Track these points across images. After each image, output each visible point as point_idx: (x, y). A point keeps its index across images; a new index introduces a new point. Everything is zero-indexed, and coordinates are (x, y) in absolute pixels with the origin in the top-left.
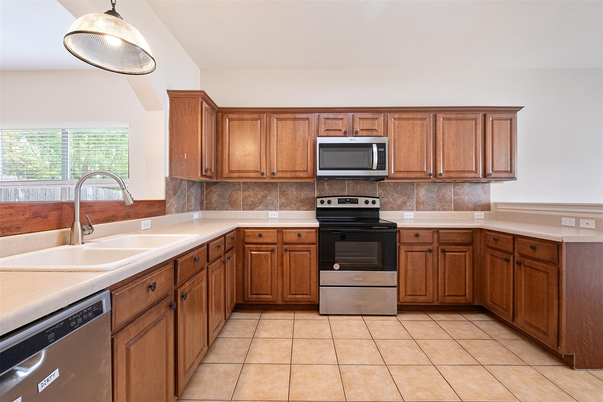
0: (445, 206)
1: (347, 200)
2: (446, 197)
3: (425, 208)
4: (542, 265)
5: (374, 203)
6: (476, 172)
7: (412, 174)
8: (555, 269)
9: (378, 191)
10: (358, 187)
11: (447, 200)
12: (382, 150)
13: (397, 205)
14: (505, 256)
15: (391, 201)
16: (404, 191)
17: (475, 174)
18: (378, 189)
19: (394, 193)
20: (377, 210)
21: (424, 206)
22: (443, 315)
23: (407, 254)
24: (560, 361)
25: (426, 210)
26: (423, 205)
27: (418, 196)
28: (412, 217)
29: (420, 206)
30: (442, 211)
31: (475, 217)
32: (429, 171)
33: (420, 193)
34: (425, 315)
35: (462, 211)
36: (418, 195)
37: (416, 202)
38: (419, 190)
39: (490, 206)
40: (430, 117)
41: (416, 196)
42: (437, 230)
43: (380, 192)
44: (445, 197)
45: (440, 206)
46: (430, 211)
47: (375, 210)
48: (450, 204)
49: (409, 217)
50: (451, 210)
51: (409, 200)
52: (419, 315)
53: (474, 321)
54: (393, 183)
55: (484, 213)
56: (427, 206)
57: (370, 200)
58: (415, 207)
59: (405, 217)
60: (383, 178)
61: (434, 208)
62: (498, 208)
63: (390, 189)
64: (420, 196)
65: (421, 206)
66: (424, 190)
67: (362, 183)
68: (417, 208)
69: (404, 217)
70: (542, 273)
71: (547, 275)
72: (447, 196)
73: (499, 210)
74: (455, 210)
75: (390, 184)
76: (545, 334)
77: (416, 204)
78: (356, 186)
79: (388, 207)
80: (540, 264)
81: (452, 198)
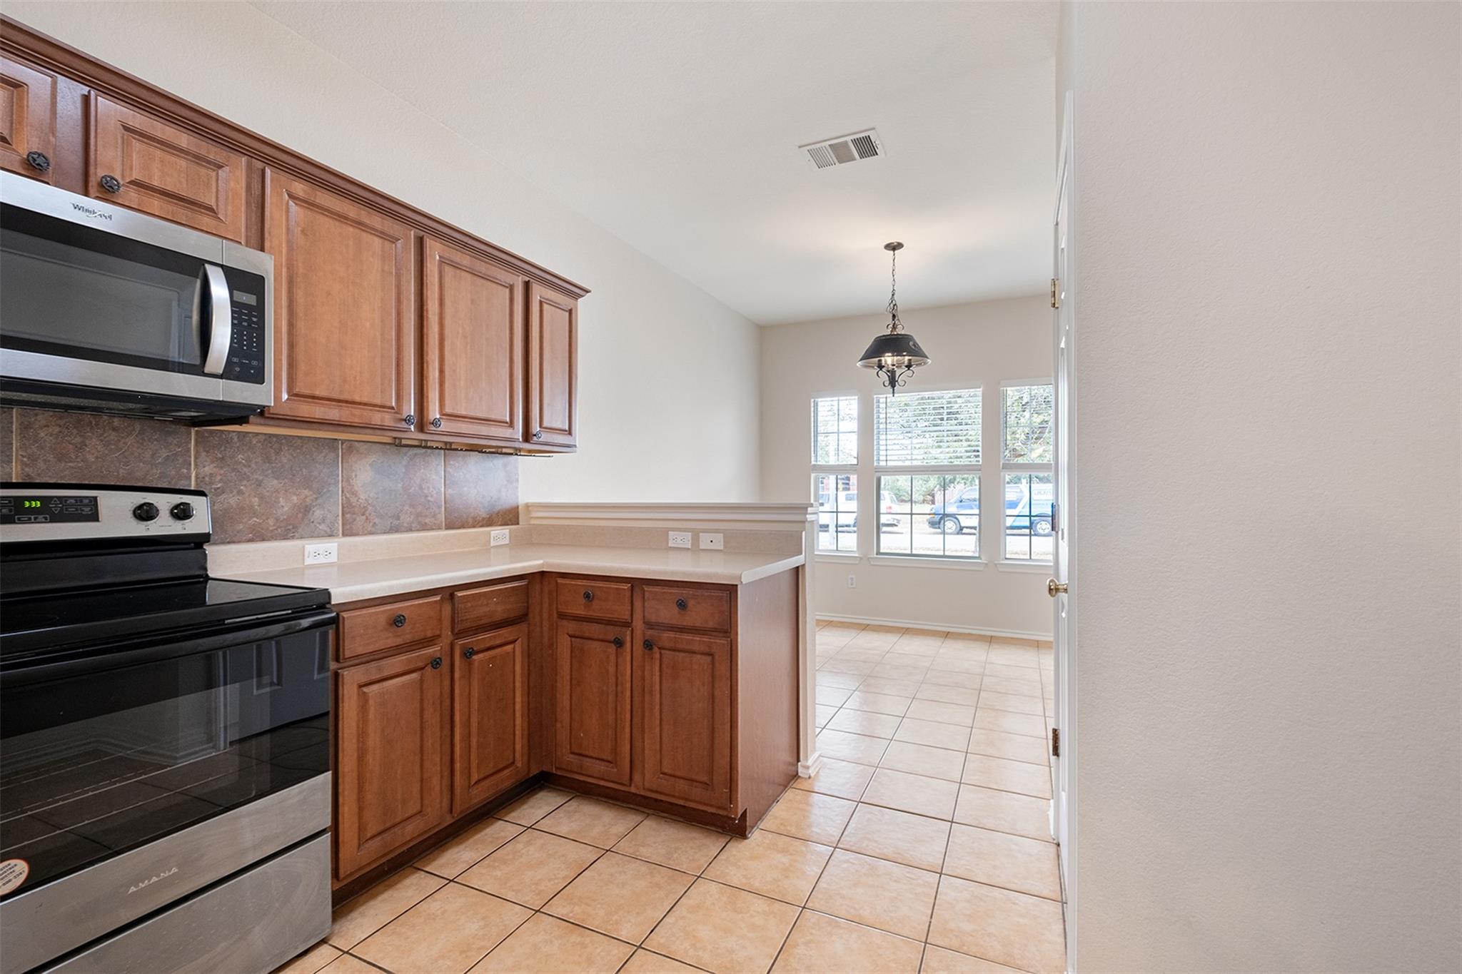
0: (426, 516)
1: (27, 504)
2: (428, 488)
3: (371, 524)
4: (700, 641)
5: (182, 513)
6: (511, 424)
7: (357, 412)
8: (726, 642)
9: (196, 465)
10: (87, 442)
11: (429, 498)
12: (250, 299)
13: (277, 519)
14: (612, 633)
15: (252, 506)
16: (304, 470)
17: (510, 430)
18: (196, 458)
19: (266, 476)
20: (199, 541)
21: (367, 519)
22: (462, 847)
23: (364, 693)
24: (721, 831)
25: (373, 530)
26: (364, 517)
27: (349, 488)
28: (333, 558)
29: (355, 520)
30: (418, 530)
31: (492, 541)
32: (405, 408)
33: (356, 476)
34: (416, 875)
35: (464, 528)
36: (349, 484)
37: (343, 507)
38: (354, 468)
39: (518, 512)
40: (407, 238)
41: (342, 488)
42: (449, 593)
43: (206, 469)
44: (426, 491)
45: (412, 517)
46: (385, 533)
47: (189, 543)
48: (437, 511)
49: (321, 560)
50: (439, 528)
51: (319, 501)
52: (399, 886)
53: (539, 821)
54: (263, 438)
55: (508, 530)
56: (377, 520)
57: (164, 502)
58: (340, 522)
59: (308, 561)
60: (243, 413)
61: (397, 522)
62: (532, 518)
63: (249, 460)
64: (356, 488)
65: (358, 519)
66: (368, 468)
67: (114, 429)
68: (348, 527)
69: (303, 560)
70: (699, 656)
71: (708, 659)
72: (431, 486)
73: (533, 522)
74: (448, 527)
75: (250, 442)
76: (707, 785)
77: (343, 514)
78: (78, 439)
79: (241, 526)
80: (695, 638)
81: (441, 491)
